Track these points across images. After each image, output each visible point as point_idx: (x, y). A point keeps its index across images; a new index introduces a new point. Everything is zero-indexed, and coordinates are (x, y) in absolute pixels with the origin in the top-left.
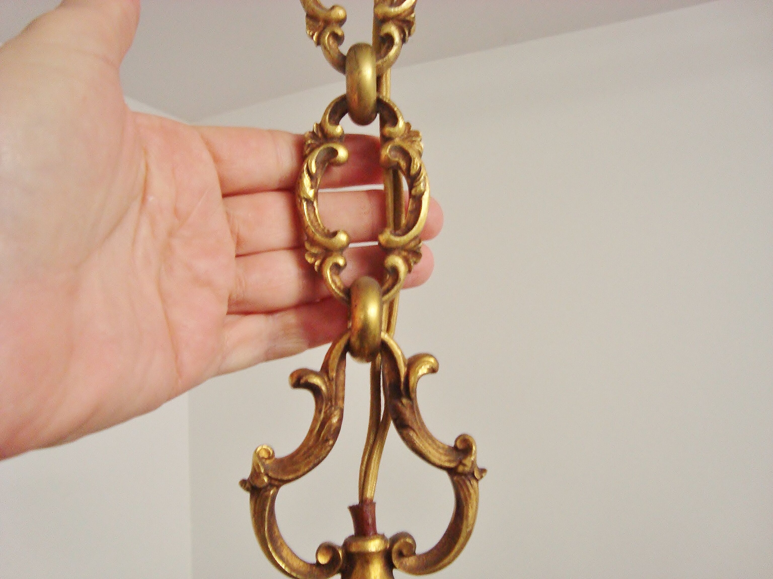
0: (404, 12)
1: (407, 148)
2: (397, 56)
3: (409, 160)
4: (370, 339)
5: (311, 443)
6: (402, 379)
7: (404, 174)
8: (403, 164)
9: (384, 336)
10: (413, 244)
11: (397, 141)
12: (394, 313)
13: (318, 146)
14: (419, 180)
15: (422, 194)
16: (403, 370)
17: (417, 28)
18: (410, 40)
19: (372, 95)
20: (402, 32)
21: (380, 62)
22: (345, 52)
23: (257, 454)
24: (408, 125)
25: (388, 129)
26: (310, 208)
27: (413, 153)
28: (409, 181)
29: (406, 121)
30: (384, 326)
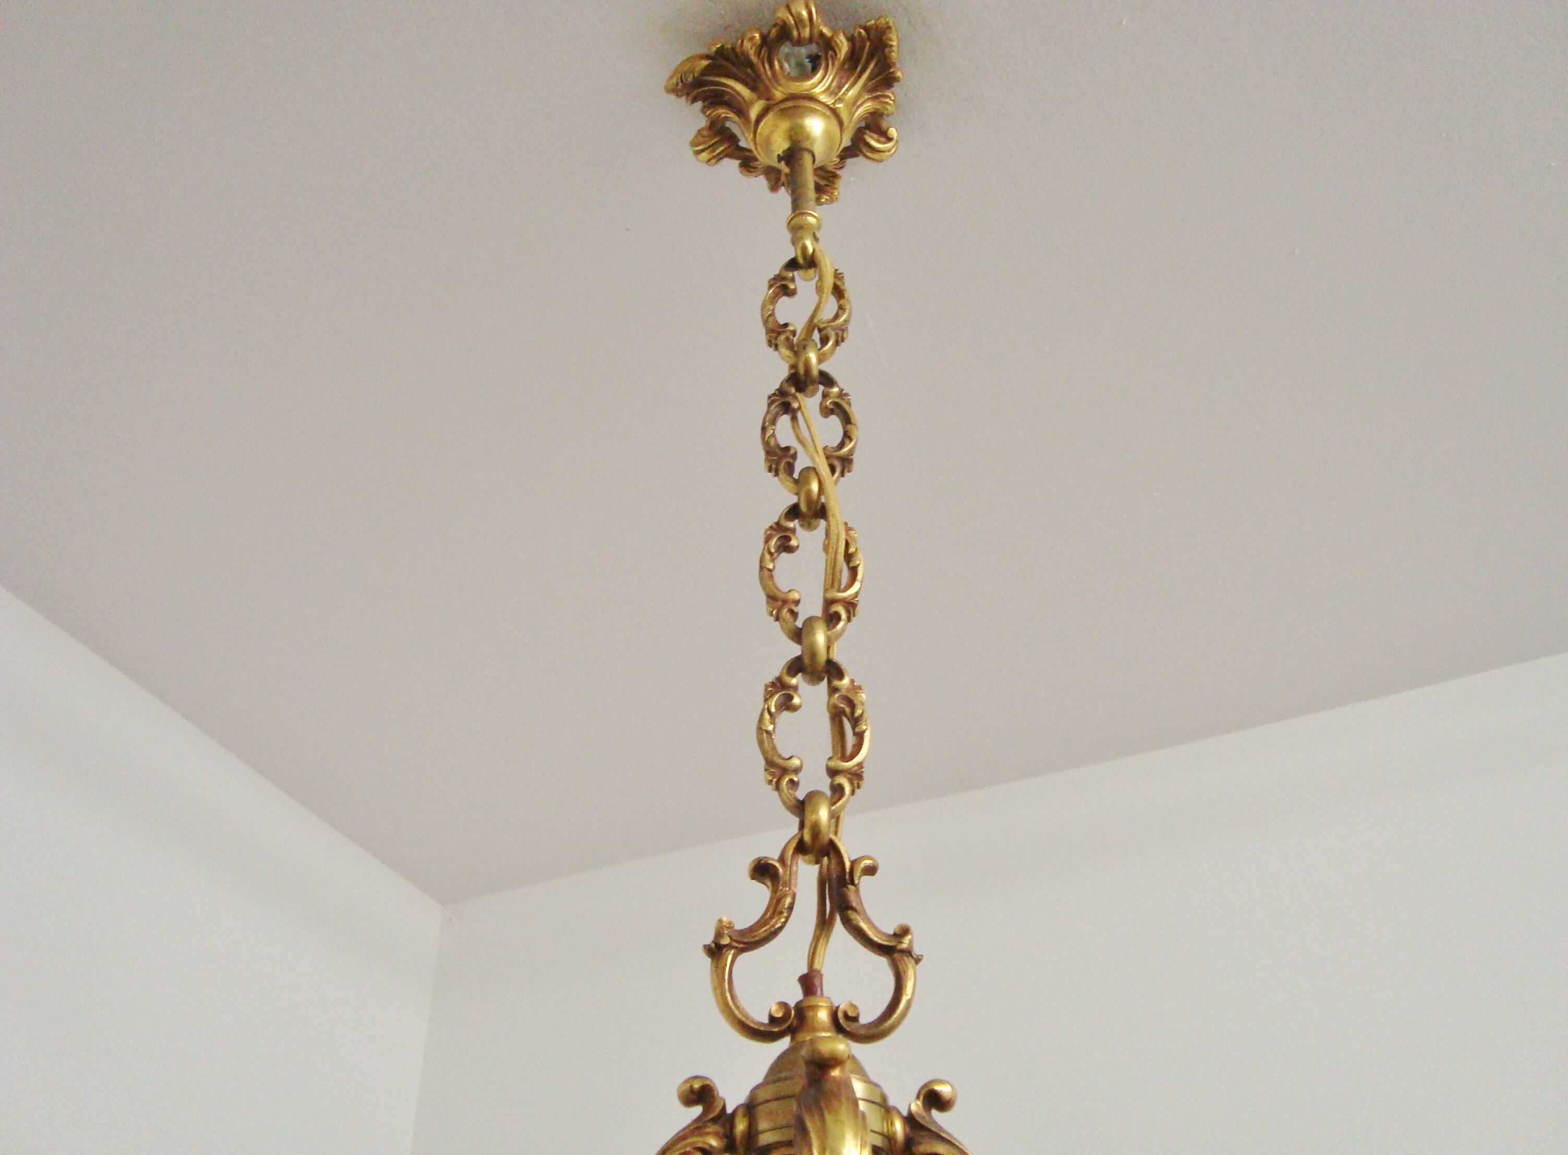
0: (850, 596)
1: (851, 697)
2: (843, 630)
3: (852, 705)
4: (821, 837)
5: (768, 916)
6: (848, 870)
7: (849, 720)
8: (848, 710)
9: (832, 836)
10: (856, 768)
11: (843, 692)
12: (840, 825)
13: (777, 693)
14: (862, 720)
15: (864, 732)
16: (848, 865)
17: (859, 609)
18: (854, 619)
19: (822, 657)
20: (848, 612)
21: (829, 633)
22: (800, 626)
23: (720, 921)
24: (852, 681)
25: (836, 683)
26: (769, 739)
27: (856, 702)
28: (853, 722)
29: (852, 678)
30: (833, 829)
